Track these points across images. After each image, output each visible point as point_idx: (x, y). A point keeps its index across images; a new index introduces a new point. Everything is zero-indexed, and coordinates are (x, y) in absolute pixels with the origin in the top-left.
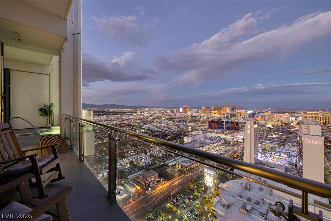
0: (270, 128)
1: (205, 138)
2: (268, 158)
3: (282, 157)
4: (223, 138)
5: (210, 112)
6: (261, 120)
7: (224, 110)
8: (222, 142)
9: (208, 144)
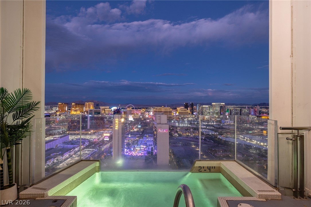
0: (131, 121)
1: (65, 143)
2: (132, 152)
3: (142, 149)
4: (88, 140)
5: (70, 110)
7: (88, 106)
8: (87, 144)
9: (68, 150)
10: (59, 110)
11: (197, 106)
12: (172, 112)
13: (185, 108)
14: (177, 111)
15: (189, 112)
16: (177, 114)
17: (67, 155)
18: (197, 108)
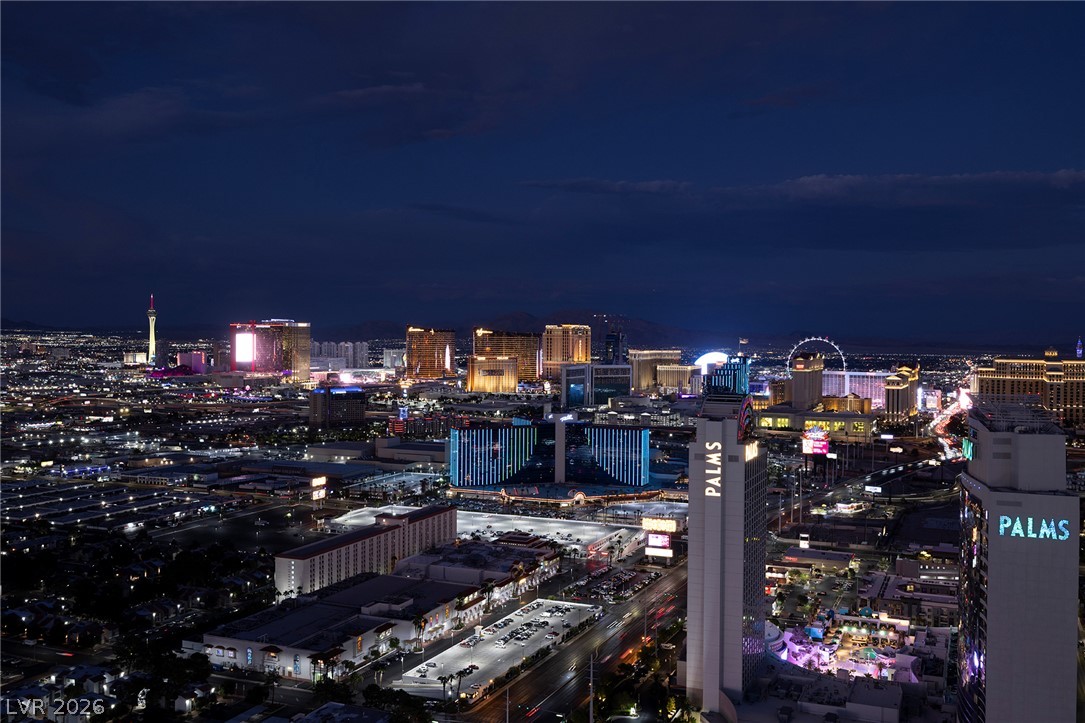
0: (818, 459)
1: (432, 551)
2: (816, 649)
3: (882, 633)
4: (553, 544)
6: (772, 412)
7: (557, 346)
8: (547, 568)
9: (451, 595)
10: (410, 368)
17: (441, 624)
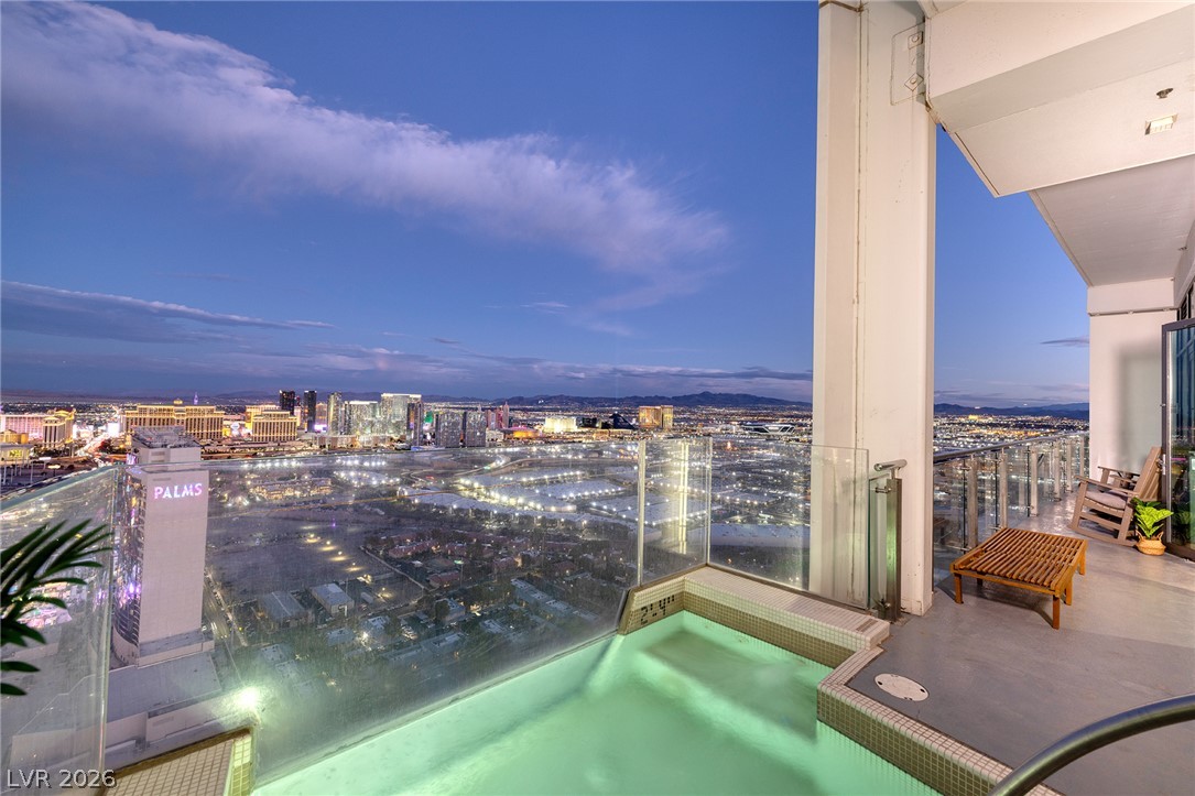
11: (328, 403)
12: (225, 423)
13: (283, 409)
14: (247, 419)
15: (298, 424)
16: (249, 428)
18: (331, 408)
